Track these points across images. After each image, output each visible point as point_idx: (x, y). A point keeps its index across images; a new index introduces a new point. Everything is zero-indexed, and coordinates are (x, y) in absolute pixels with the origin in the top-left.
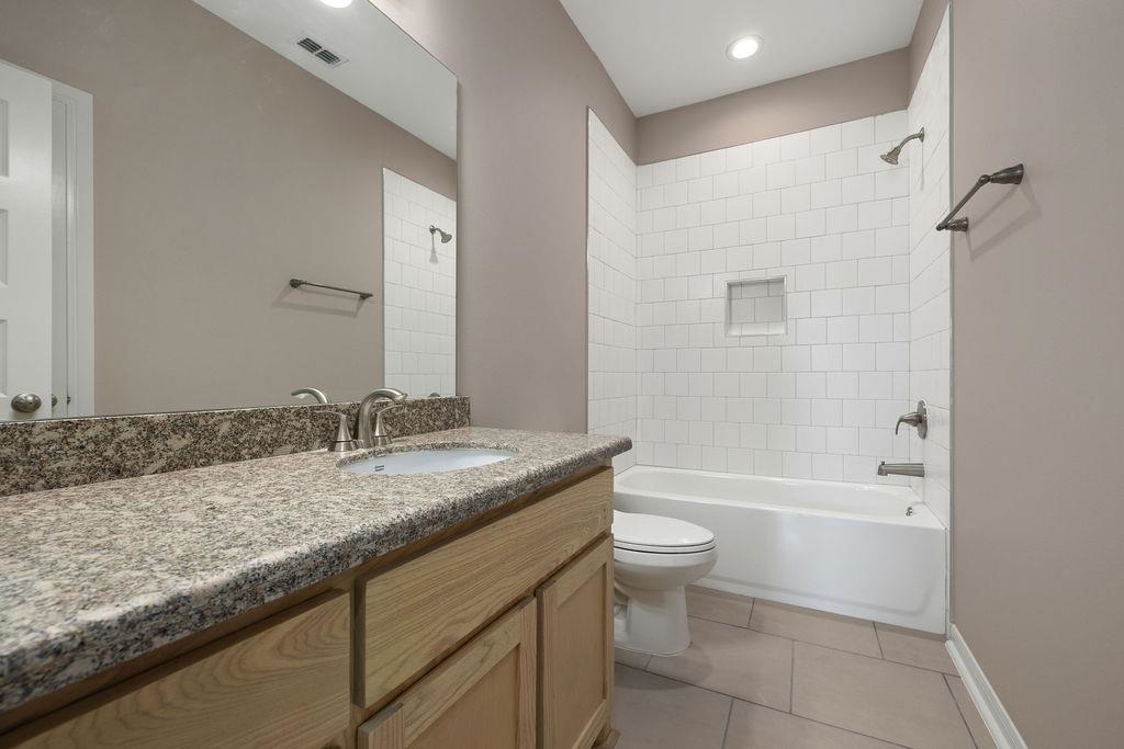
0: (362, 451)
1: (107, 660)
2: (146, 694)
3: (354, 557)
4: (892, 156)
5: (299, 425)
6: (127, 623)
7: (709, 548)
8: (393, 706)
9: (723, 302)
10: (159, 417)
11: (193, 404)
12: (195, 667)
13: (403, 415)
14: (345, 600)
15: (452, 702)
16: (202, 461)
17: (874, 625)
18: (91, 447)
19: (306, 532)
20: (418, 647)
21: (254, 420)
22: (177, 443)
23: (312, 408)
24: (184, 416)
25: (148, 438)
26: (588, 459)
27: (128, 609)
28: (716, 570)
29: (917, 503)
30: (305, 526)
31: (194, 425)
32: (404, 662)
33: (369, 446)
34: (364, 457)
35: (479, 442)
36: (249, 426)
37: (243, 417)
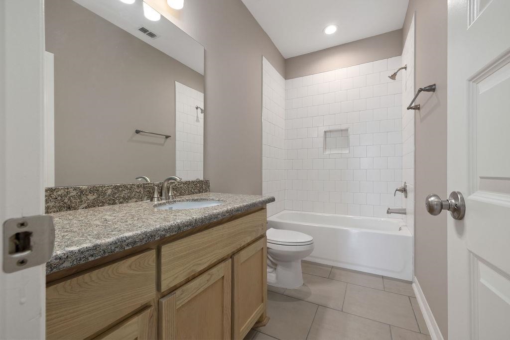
0: (163, 201)
1: (75, 263)
2: (86, 277)
3: (157, 236)
4: (393, 77)
5: (138, 191)
6: (81, 252)
7: (310, 243)
8: (173, 293)
9: (322, 139)
10: (84, 187)
11: (97, 182)
12: (102, 269)
13: (181, 187)
14: (153, 252)
15: (195, 295)
16: (101, 204)
17: (383, 277)
18: (59, 198)
19: (140, 227)
20: (182, 272)
21: (121, 189)
22: (91, 197)
23: (144, 184)
24: (94, 187)
25: (80, 195)
26: (254, 205)
27: (81, 247)
28: (313, 254)
29: (404, 226)
30: (139, 225)
31: (98, 190)
32: (176, 277)
33: (166, 199)
34: (164, 204)
35: (211, 198)
36: (118, 191)
37: (116, 188)
